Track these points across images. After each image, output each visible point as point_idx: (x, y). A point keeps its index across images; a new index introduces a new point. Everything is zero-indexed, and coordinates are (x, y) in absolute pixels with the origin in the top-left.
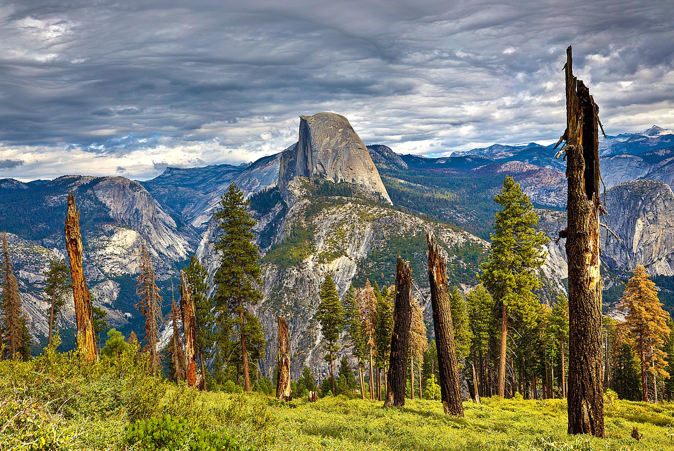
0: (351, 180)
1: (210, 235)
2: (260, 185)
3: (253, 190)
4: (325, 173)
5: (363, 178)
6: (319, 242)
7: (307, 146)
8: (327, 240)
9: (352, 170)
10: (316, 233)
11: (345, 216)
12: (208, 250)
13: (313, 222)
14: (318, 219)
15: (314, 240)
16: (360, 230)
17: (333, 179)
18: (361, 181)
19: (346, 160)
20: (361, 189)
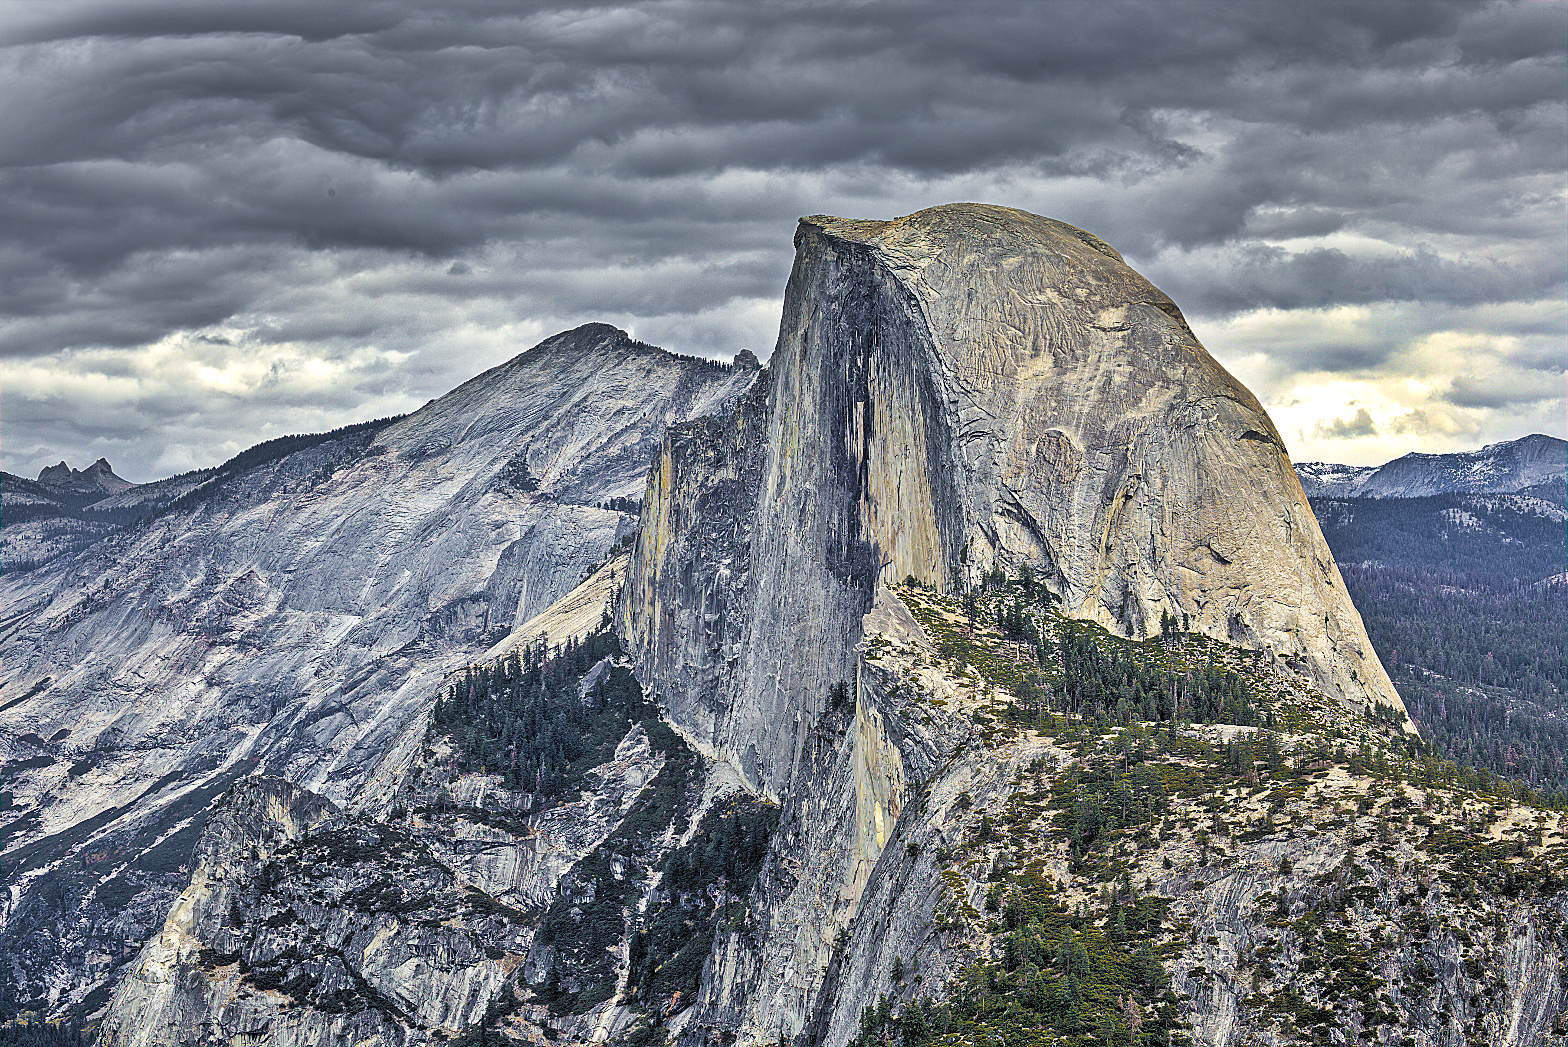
0: (1223, 623)
1: (209, 916)
2: (281, 608)
3: (236, 636)
4: (1052, 570)
5: (1293, 619)
6: (1206, 1008)
7: (866, 398)
8: (1259, 999)
9: (1224, 562)
10: (1174, 950)
11: (1350, 856)
12: (201, 1005)
13: (1138, 879)
14: (1167, 864)
15: (1170, 998)
16: (1468, 944)
17: (1105, 614)
18: (1285, 636)
19: (1183, 498)
20: (1295, 684)
